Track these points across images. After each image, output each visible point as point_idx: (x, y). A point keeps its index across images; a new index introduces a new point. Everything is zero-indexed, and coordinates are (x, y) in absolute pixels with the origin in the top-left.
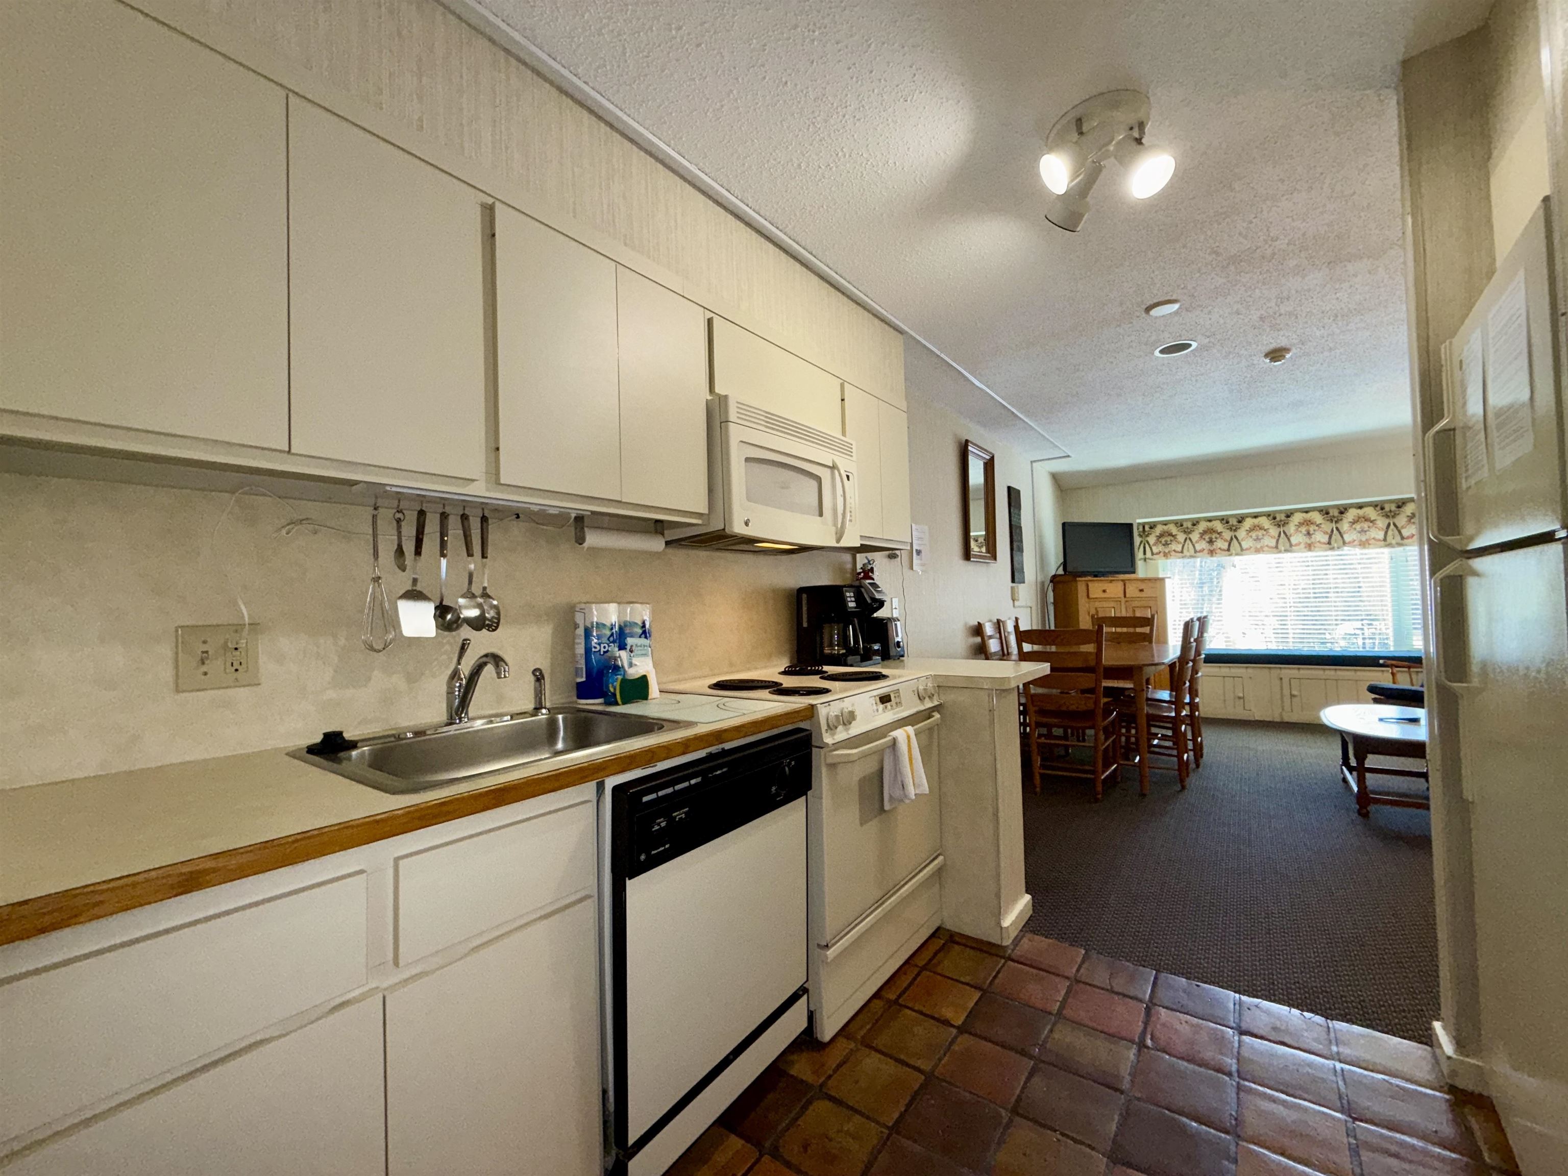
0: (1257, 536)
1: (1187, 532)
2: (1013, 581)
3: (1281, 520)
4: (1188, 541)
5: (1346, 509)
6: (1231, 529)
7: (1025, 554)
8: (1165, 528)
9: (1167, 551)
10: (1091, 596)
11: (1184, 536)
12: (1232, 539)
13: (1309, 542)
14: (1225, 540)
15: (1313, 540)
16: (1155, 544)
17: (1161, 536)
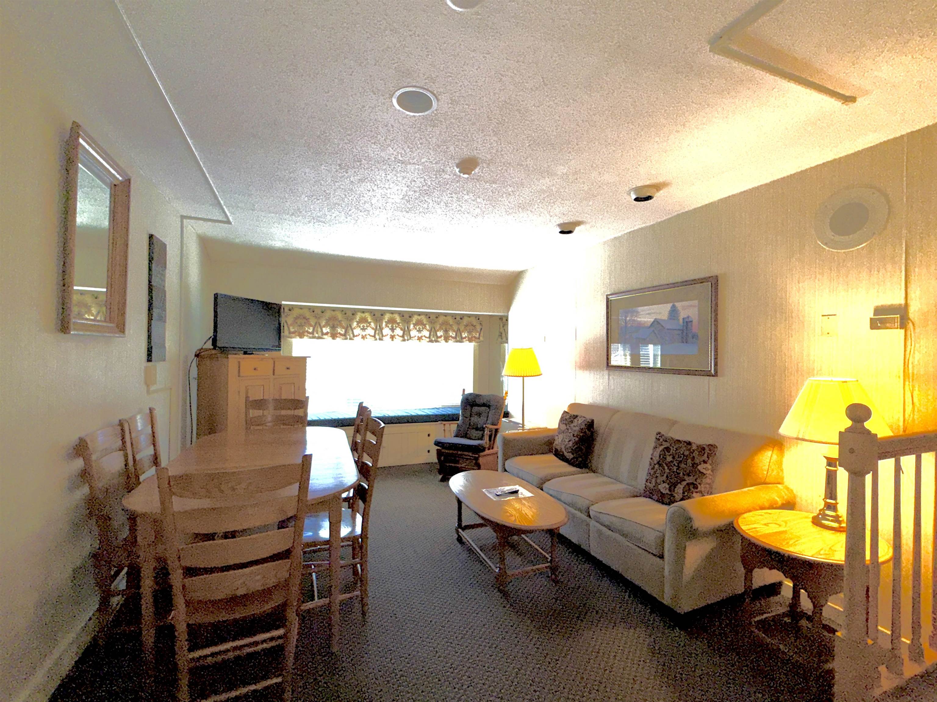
0: (363, 326)
1: (317, 317)
2: (149, 359)
3: (378, 317)
4: (318, 325)
5: (412, 315)
6: (347, 319)
7: (167, 324)
8: (301, 311)
9: (301, 331)
10: (241, 374)
11: (315, 320)
12: (347, 327)
13: (392, 334)
14: (343, 328)
15: (394, 333)
16: (291, 325)
17: (296, 318)
